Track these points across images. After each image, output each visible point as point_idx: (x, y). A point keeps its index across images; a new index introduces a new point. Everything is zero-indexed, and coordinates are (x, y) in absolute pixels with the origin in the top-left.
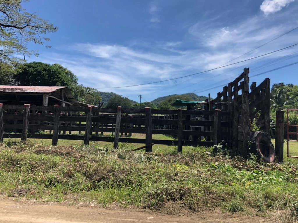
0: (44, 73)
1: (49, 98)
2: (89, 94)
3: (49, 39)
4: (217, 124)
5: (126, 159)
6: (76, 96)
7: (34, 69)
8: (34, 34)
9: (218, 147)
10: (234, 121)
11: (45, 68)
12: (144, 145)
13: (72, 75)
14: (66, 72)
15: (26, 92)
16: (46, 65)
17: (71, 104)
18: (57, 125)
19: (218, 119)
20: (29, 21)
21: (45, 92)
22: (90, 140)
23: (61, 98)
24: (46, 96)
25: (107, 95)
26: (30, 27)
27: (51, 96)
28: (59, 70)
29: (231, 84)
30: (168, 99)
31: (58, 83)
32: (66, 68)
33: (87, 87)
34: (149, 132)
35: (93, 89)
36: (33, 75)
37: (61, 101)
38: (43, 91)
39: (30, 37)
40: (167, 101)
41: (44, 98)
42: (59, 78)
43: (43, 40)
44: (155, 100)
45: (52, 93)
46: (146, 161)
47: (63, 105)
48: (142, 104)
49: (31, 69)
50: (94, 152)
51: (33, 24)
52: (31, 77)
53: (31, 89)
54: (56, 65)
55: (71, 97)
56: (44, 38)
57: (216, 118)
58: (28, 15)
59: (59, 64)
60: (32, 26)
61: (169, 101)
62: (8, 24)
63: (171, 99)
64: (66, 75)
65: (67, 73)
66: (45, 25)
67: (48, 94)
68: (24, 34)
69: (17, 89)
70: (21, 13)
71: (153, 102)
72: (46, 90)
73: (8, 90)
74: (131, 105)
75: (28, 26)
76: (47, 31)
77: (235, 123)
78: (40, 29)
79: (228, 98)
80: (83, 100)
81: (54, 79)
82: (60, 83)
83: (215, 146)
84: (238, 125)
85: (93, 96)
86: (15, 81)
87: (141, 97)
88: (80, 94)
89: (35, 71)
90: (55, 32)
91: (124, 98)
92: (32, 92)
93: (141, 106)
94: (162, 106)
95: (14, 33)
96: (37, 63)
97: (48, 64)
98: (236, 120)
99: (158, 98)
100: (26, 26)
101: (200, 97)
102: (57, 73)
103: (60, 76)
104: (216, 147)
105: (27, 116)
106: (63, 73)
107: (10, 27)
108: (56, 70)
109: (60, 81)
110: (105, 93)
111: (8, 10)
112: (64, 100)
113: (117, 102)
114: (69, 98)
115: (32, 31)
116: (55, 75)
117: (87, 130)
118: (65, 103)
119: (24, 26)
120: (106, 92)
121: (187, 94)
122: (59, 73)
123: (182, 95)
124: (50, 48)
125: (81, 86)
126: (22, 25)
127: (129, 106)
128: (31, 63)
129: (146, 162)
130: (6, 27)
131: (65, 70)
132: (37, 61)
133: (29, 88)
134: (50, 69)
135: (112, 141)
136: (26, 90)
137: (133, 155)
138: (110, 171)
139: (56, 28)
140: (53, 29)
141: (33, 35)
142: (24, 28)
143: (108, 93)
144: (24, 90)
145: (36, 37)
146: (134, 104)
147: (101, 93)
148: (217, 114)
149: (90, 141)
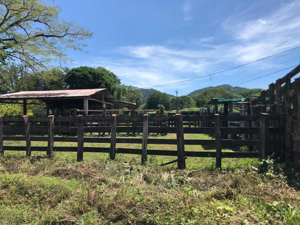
0: (90, 76)
1: (89, 100)
2: (131, 92)
3: (87, 45)
4: (264, 131)
5: (152, 183)
6: (119, 95)
7: (81, 73)
8: (73, 41)
9: (267, 162)
10: (287, 127)
11: (90, 71)
12: (176, 158)
13: (115, 76)
14: (109, 73)
15: (68, 96)
16: (91, 69)
17: (112, 104)
18: (81, 136)
19: (265, 125)
20: (67, 30)
21: (85, 95)
22: (116, 152)
23: (101, 100)
24: (86, 99)
25: (148, 91)
26: (68, 35)
27: (91, 99)
28: (103, 72)
29: (280, 81)
30: (204, 92)
31: (102, 84)
32: (109, 70)
33: (129, 86)
34: (181, 143)
35: (135, 87)
36: (80, 78)
37: (102, 102)
38: (84, 94)
39: (70, 44)
40: (203, 94)
41: (85, 101)
42: (103, 79)
43: (81, 47)
44: (191, 93)
45: (92, 96)
46: (177, 184)
47: (104, 106)
48: (179, 97)
49: (78, 74)
50: (118, 171)
51: (71, 32)
52: (78, 80)
53: (74, 93)
54: (100, 68)
55: (111, 98)
56: (82, 44)
57: (263, 124)
58: (66, 24)
59: (103, 67)
60: (71, 34)
61: (205, 94)
62: (49, 35)
63: (206, 92)
64: (110, 77)
65: (110, 75)
66: (81, 32)
67: (88, 97)
68: (64, 43)
69: (61, 94)
70: (60, 22)
71: (189, 95)
72: (87, 93)
73: (53, 95)
74: (168, 99)
75: (67, 34)
76: (84, 38)
77: (288, 129)
78: (78, 36)
79: (276, 97)
80: (125, 98)
81: (98, 80)
82: (104, 84)
83: (263, 160)
84: (292, 133)
85: (135, 93)
86: (67, 85)
87: (177, 93)
88: (123, 92)
89: (82, 75)
90: (91, 38)
91: (163, 93)
92: (73, 96)
93: (178, 100)
94: (197, 99)
95: (56, 42)
96: (83, 68)
97: (93, 68)
98: (289, 126)
99: (194, 91)
100: (66, 34)
101: (235, 88)
102: (101, 75)
103: (104, 78)
104: (265, 162)
105: (51, 128)
106: (107, 75)
107: (52, 37)
108: (100, 73)
109: (104, 82)
110: (146, 90)
111: (49, 21)
112: (105, 101)
113: (156, 97)
114: (109, 99)
115: (72, 39)
116: (100, 77)
117: (112, 142)
118: (106, 104)
119: (64, 34)
120: (147, 88)
121: (222, 86)
122: (103, 75)
123: (217, 87)
124: (88, 53)
125: (123, 86)
126: (62, 33)
127: (167, 100)
128: (79, 68)
129: (177, 186)
130: (49, 37)
131: (108, 72)
132: (83, 66)
133: (72, 92)
134: (95, 72)
135: (140, 154)
136: (69, 94)
137: (161, 177)
138: (129, 206)
139: (92, 34)
140: (89, 35)
141: (73, 43)
142: (63, 36)
143: (149, 90)
144: (67, 94)
145: (75, 44)
146: (172, 98)
147: (142, 90)
148: (263, 118)
149: (116, 154)
